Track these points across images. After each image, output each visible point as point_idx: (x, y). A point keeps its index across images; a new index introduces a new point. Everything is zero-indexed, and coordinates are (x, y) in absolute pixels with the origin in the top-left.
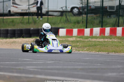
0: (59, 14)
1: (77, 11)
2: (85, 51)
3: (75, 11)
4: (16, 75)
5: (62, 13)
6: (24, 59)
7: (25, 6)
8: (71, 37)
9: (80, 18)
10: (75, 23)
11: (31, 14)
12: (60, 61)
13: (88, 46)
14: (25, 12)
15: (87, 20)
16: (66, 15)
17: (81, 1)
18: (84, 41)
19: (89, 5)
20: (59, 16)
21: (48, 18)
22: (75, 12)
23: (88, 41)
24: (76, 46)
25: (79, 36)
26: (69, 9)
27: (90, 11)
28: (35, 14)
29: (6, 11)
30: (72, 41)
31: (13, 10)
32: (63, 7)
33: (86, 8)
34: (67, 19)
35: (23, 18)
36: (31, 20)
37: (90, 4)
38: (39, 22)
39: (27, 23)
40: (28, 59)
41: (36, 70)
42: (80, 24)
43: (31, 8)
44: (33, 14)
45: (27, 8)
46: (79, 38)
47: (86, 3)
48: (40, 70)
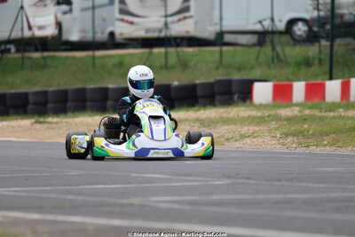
0: (254, 39)
1: (305, 31)
2: (325, 145)
3: (300, 30)
4: (116, 222)
5: (263, 37)
6: (147, 175)
7: (156, 19)
8: (286, 107)
9: (312, 51)
10: (298, 64)
11: (173, 43)
12: (248, 178)
13: (335, 133)
14: (155, 35)
15: (331, 56)
16: (272, 42)
17: (316, 2)
18: (322, 119)
19: (338, 11)
20: (254, 45)
21: (221, 52)
22: (298, 33)
23: (334, 117)
24: (301, 132)
25: (309, 103)
26: (281, 26)
27: (343, 30)
28: (185, 42)
29: (102, 33)
30: (289, 120)
31: (123, 30)
32: (265, 20)
33: (330, 21)
34: (275, 54)
35: (151, 53)
36: (172, 60)
37: (339, 8)
38: (195, 65)
39: (161, 68)
40: (158, 176)
41: (176, 206)
42: (313, 69)
43: (173, 22)
44: (178, 40)
45: (160, 24)
46: (310, 108)
47: (329, 7)
48: (187, 207)
